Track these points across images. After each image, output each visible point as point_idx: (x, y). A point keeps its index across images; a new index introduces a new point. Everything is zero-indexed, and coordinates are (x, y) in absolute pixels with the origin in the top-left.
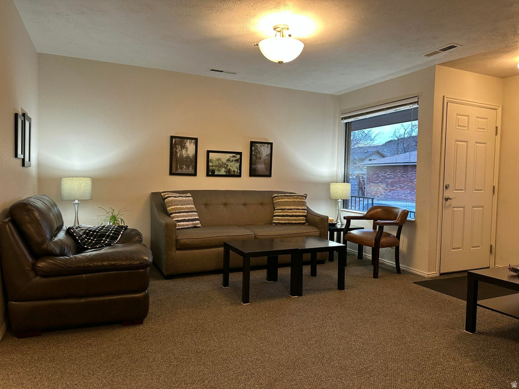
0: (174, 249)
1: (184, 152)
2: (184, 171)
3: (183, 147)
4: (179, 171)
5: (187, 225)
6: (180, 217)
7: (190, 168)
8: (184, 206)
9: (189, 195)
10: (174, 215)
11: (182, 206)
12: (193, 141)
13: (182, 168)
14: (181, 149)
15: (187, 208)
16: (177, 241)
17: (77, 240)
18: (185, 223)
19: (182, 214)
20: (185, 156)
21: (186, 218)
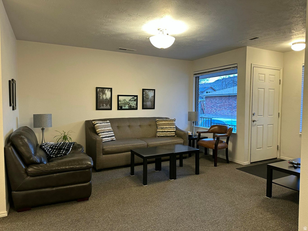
0: (102, 154)
1: (104, 96)
2: (105, 107)
3: (104, 93)
5: (108, 139)
6: (104, 135)
7: (108, 106)
8: (106, 129)
9: (108, 121)
10: (100, 134)
11: (105, 129)
12: (109, 90)
13: (103, 106)
14: (102, 94)
15: (108, 130)
16: (103, 149)
17: (47, 152)
19: (105, 133)
20: (105, 98)
21: (107, 136)
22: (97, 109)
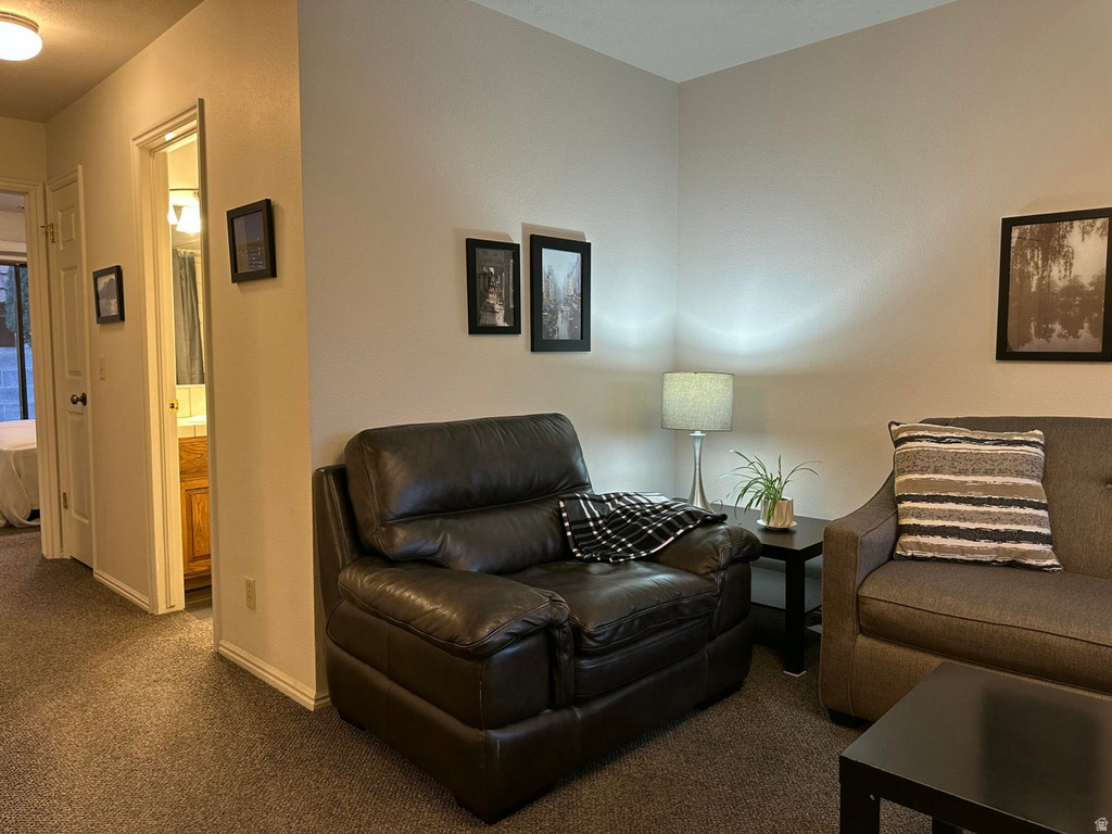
1: (1057, 272)
2: (1057, 343)
3: (1053, 250)
4: (1036, 345)
5: (962, 550)
6: (932, 515)
7: (1085, 333)
8: (970, 479)
9: (1037, 435)
10: (907, 504)
11: (962, 478)
12: (1099, 222)
13: (1045, 333)
14: (1045, 260)
15: (984, 487)
18: (951, 542)
19: (951, 506)
20: (1061, 284)
21: (963, 525)
22: (1005, 353)
